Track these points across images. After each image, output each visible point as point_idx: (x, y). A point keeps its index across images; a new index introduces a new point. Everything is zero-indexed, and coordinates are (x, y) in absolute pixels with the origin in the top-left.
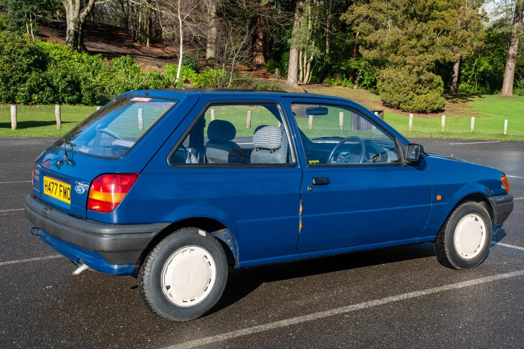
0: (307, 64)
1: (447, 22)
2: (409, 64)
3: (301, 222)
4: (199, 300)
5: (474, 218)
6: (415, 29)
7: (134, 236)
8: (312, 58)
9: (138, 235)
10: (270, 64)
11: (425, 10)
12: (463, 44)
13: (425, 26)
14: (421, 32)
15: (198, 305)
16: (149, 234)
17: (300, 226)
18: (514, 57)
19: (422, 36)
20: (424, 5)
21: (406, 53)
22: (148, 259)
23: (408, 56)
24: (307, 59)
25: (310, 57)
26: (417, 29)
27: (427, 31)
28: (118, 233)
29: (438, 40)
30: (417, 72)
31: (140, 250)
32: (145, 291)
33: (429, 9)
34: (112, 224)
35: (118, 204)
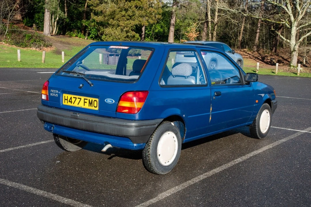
0: (54, 22)
1: (142, 3)
2: (121, 26)
3: (211, 116)
4: (171, 162)
5: (266, 111)
6: (124, 5)
7: (149, 127)
8: (58, 18)
9: (150, 126)
10: (27, 20)
12: (151, 16)
13: (129, 4)
14: (127, 7)
16: (155, 125)
17: (210, 119)
18: (173, 25)
19: (128, 10)
21: (119, 20)
22: (151, 139)
23: (121, 21)
24: (55, 19)
25: (56, 18)
26: (125, 5)
27: (131, 7)
29: (137, 13)
30: (126, 31)
31: (150, 134)
32: (150, 158)
34: (135, 120)
35: (140, 108)
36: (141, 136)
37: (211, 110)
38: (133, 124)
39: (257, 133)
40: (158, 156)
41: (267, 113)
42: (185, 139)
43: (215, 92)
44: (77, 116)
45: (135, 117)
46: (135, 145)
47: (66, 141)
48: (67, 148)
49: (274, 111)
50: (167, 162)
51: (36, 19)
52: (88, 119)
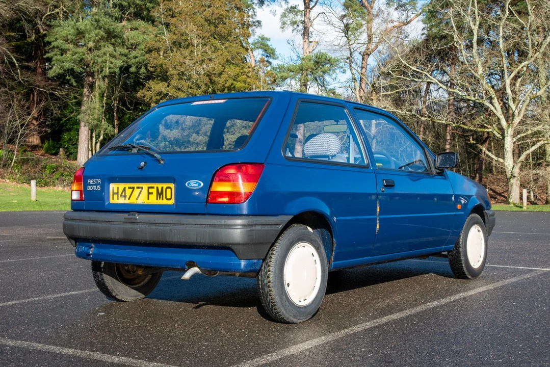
0: (96, 143)
3: (378, 222)
4: (310, 300)
5: (477, 228)
8: (102, 137)
9: (269, 226)
10: (49, 144)
11: (224, 90)
15: (310, 305)
16: (278, 226)
17: (378, 227)
20: (224, 85)
22: (272, 254)
24: (97, 139)
25: (99, 137)
28: (254, 224)
31: (270, 243)
32: (272, 289)
33: (228, 90)
34: (242, 215)
35: (251, 193)
36: (254, 244)
37: (378, 210)
38: (239, 221)
39: (462, 266)
40: (286, 286)
41: (479, 231)
42: (334, 261)
43: (383, 180)
44: (136, 219)
45: (241, 209)
46: (243, 263)
47: (115, 280)
48: (118, 293)
49: (491, 229)
50: (302, 300)
51: (65, 142)
52: (157, 222)
